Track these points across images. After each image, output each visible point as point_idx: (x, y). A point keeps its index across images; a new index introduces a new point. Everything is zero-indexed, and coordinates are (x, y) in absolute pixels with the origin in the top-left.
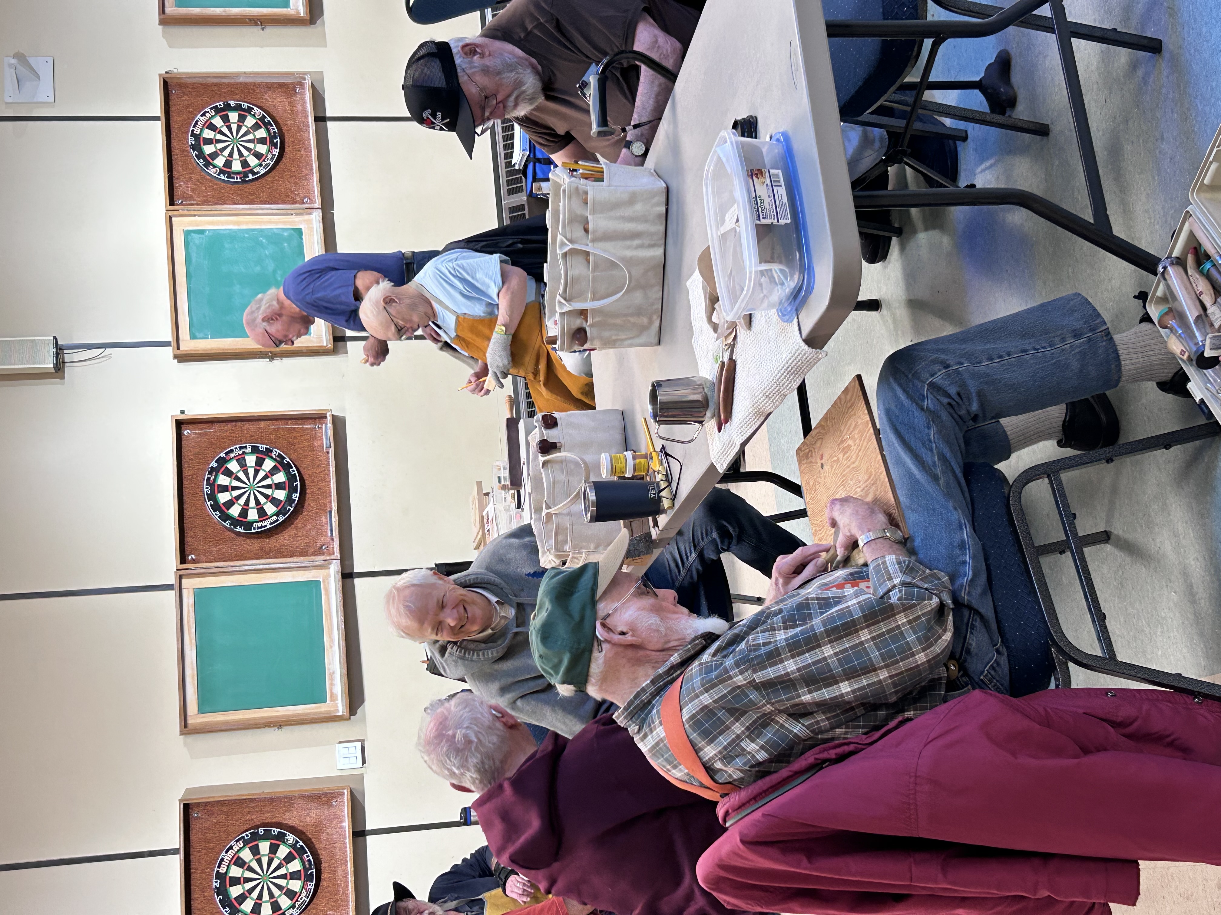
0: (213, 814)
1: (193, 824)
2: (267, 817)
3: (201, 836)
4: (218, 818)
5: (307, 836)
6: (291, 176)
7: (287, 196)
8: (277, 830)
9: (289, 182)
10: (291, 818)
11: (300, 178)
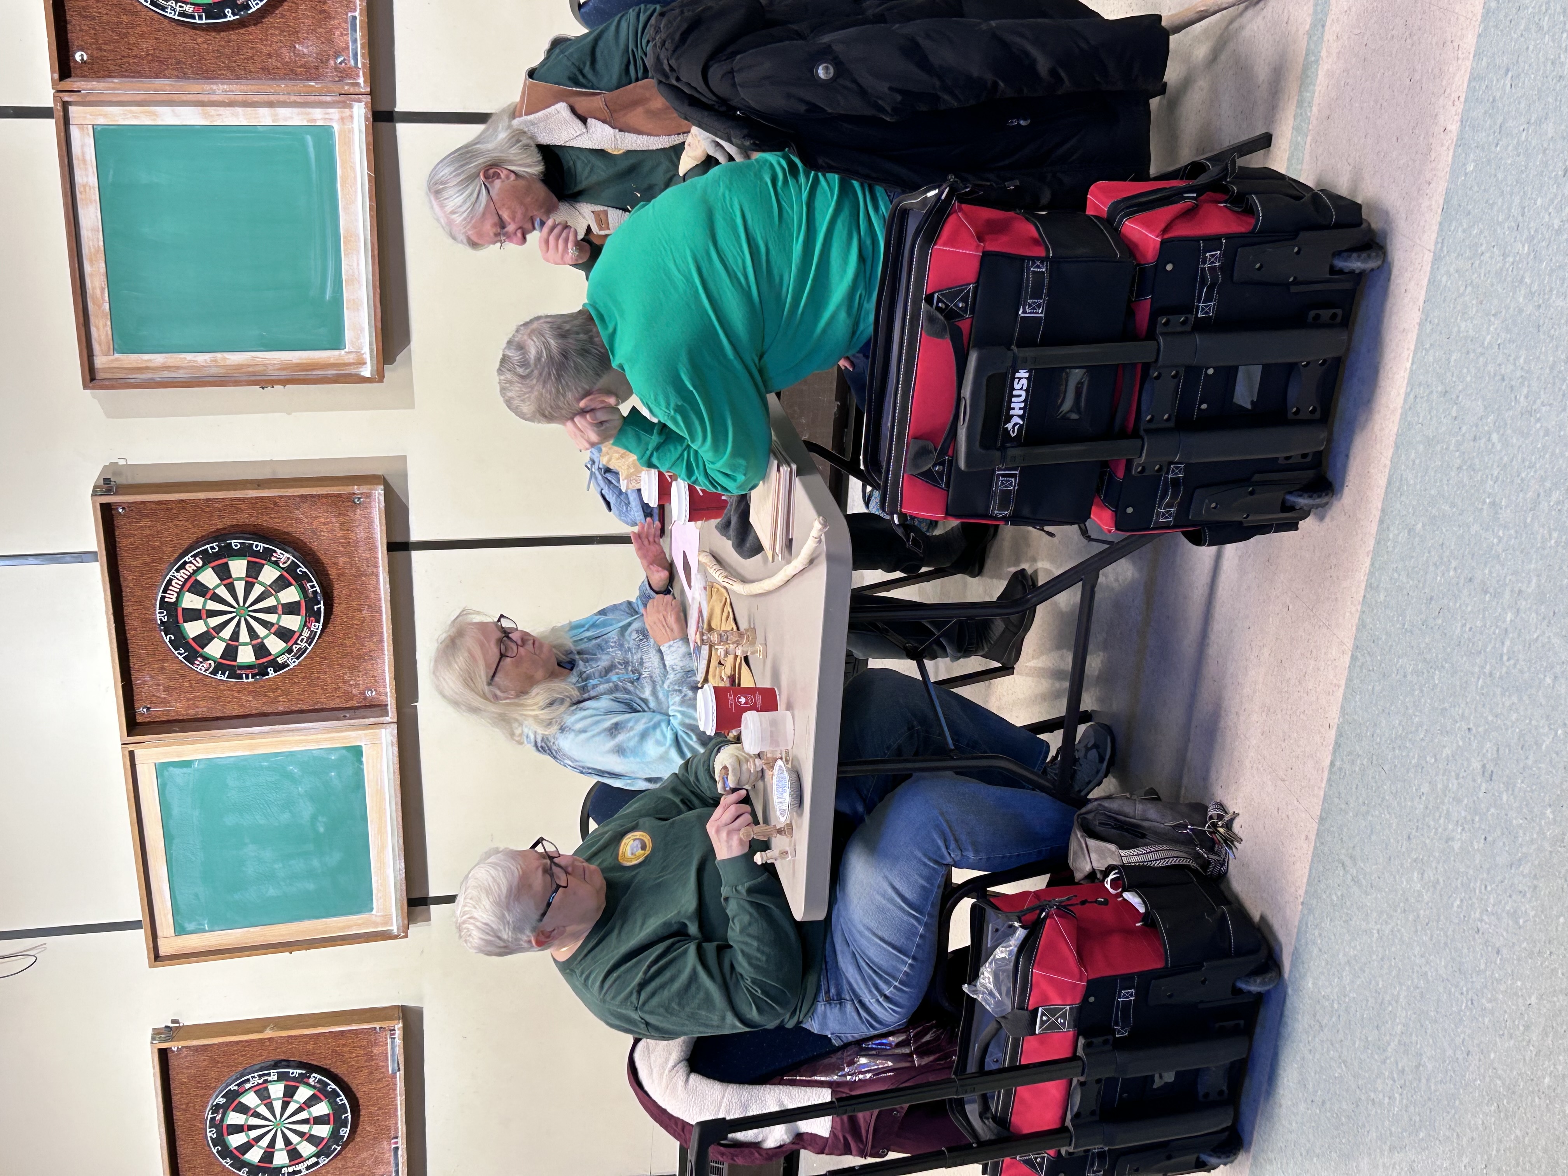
6: (345, 655)
7: (338, 689)
9: (341, 665)
11: (360, 658)
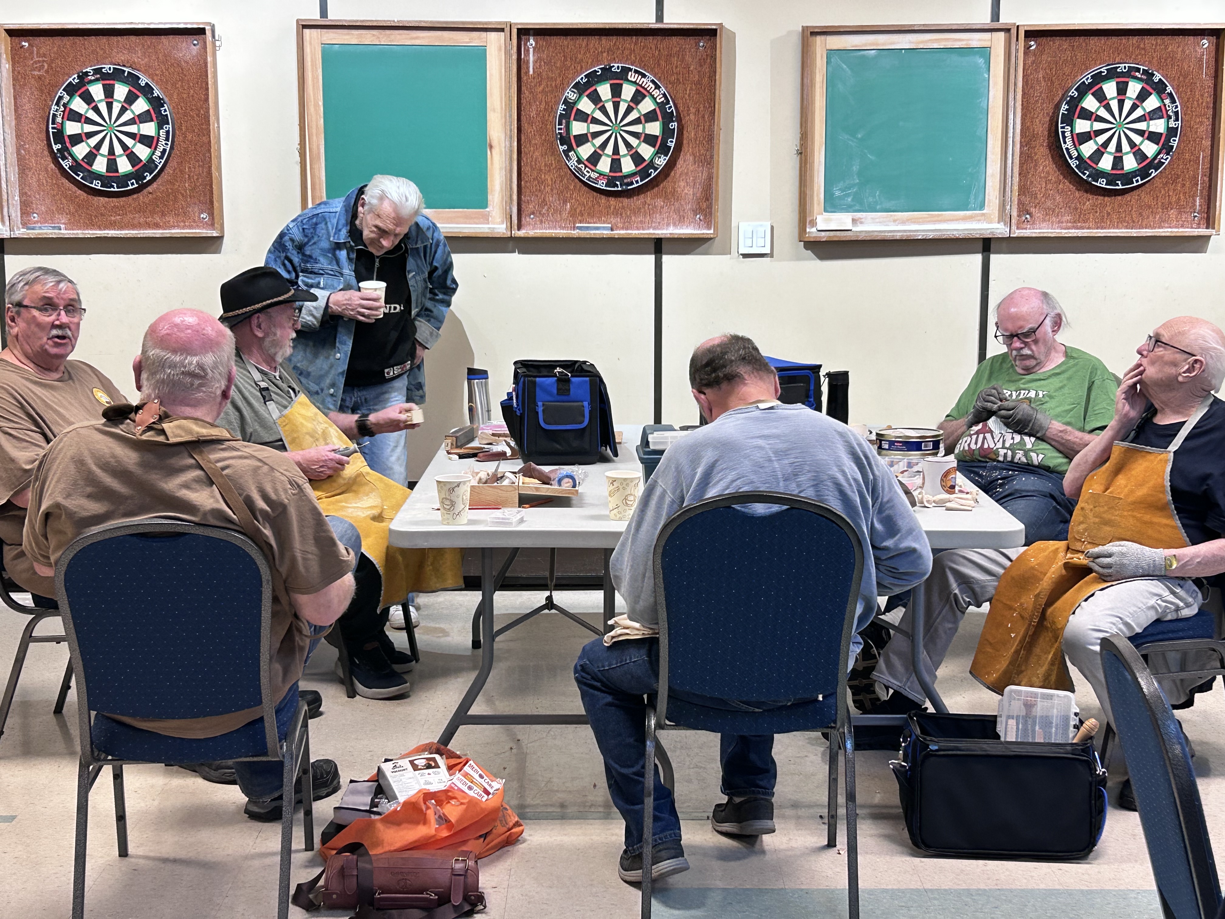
0: (701, 66)
1: (691, 40)
2: (690, 133)
3: (675, 50)
4: (695, 72)
5: (663, 181)
8: (672, 145)
10: (686, 163)
